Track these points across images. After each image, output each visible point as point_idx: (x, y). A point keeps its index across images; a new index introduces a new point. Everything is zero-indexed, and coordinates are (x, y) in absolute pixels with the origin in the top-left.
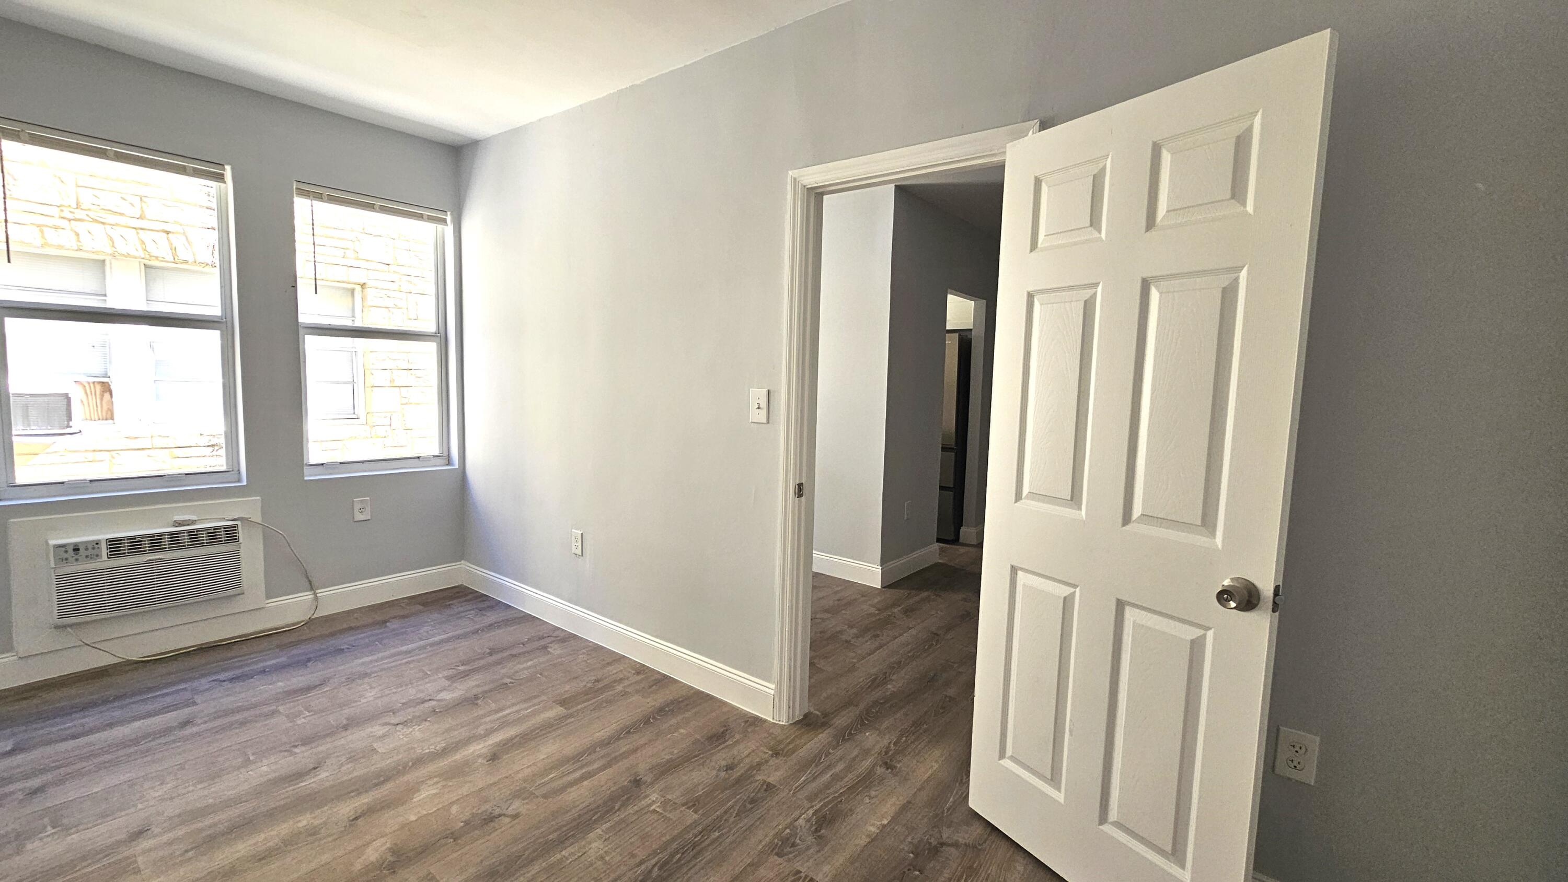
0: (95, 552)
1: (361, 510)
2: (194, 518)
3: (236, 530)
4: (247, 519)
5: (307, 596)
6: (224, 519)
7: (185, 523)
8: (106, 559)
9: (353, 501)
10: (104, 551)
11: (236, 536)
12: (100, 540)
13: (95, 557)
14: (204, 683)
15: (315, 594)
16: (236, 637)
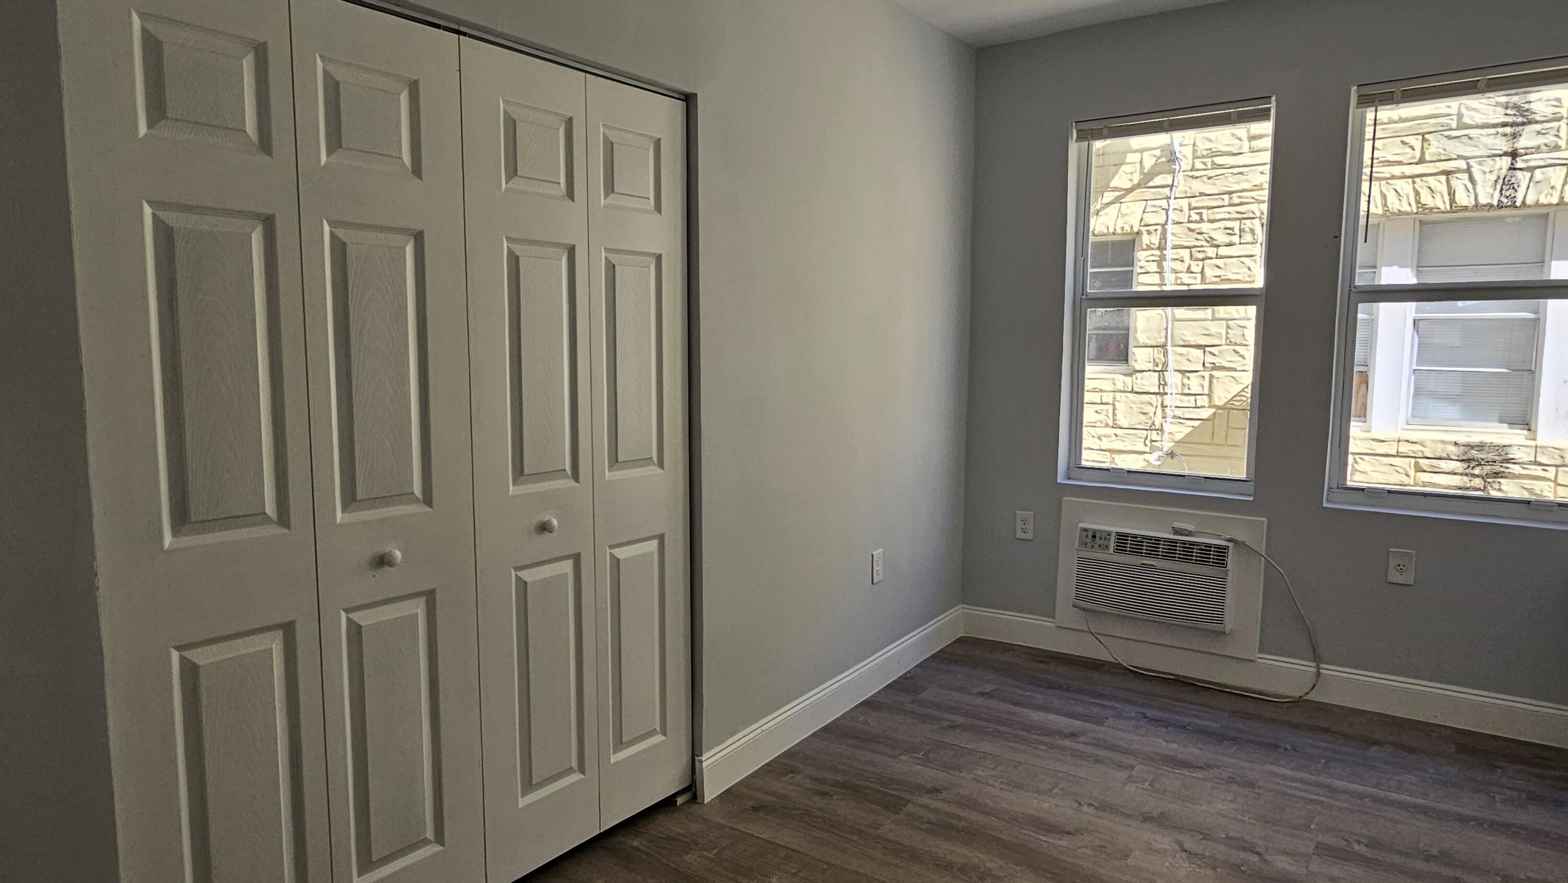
0: (1106, 543)
1: (1400, 568)
2: (1191, 528)
3: (1225, 553)
4: (1243, 543)
5: (1309, 667)
6: (1219, 537)
7: (1183, 532)
8: (1112, 552)
9: (1389, 551)
10: (1112, 545)
11: (1224, 560)
12: (1111, 532)
13: (1105, 548)
14: (1131, 711)
15: (1318, 668)
16: (1213, 683)
